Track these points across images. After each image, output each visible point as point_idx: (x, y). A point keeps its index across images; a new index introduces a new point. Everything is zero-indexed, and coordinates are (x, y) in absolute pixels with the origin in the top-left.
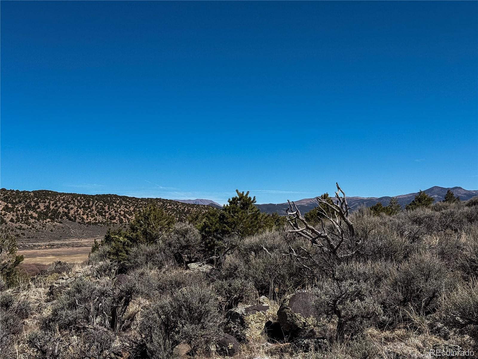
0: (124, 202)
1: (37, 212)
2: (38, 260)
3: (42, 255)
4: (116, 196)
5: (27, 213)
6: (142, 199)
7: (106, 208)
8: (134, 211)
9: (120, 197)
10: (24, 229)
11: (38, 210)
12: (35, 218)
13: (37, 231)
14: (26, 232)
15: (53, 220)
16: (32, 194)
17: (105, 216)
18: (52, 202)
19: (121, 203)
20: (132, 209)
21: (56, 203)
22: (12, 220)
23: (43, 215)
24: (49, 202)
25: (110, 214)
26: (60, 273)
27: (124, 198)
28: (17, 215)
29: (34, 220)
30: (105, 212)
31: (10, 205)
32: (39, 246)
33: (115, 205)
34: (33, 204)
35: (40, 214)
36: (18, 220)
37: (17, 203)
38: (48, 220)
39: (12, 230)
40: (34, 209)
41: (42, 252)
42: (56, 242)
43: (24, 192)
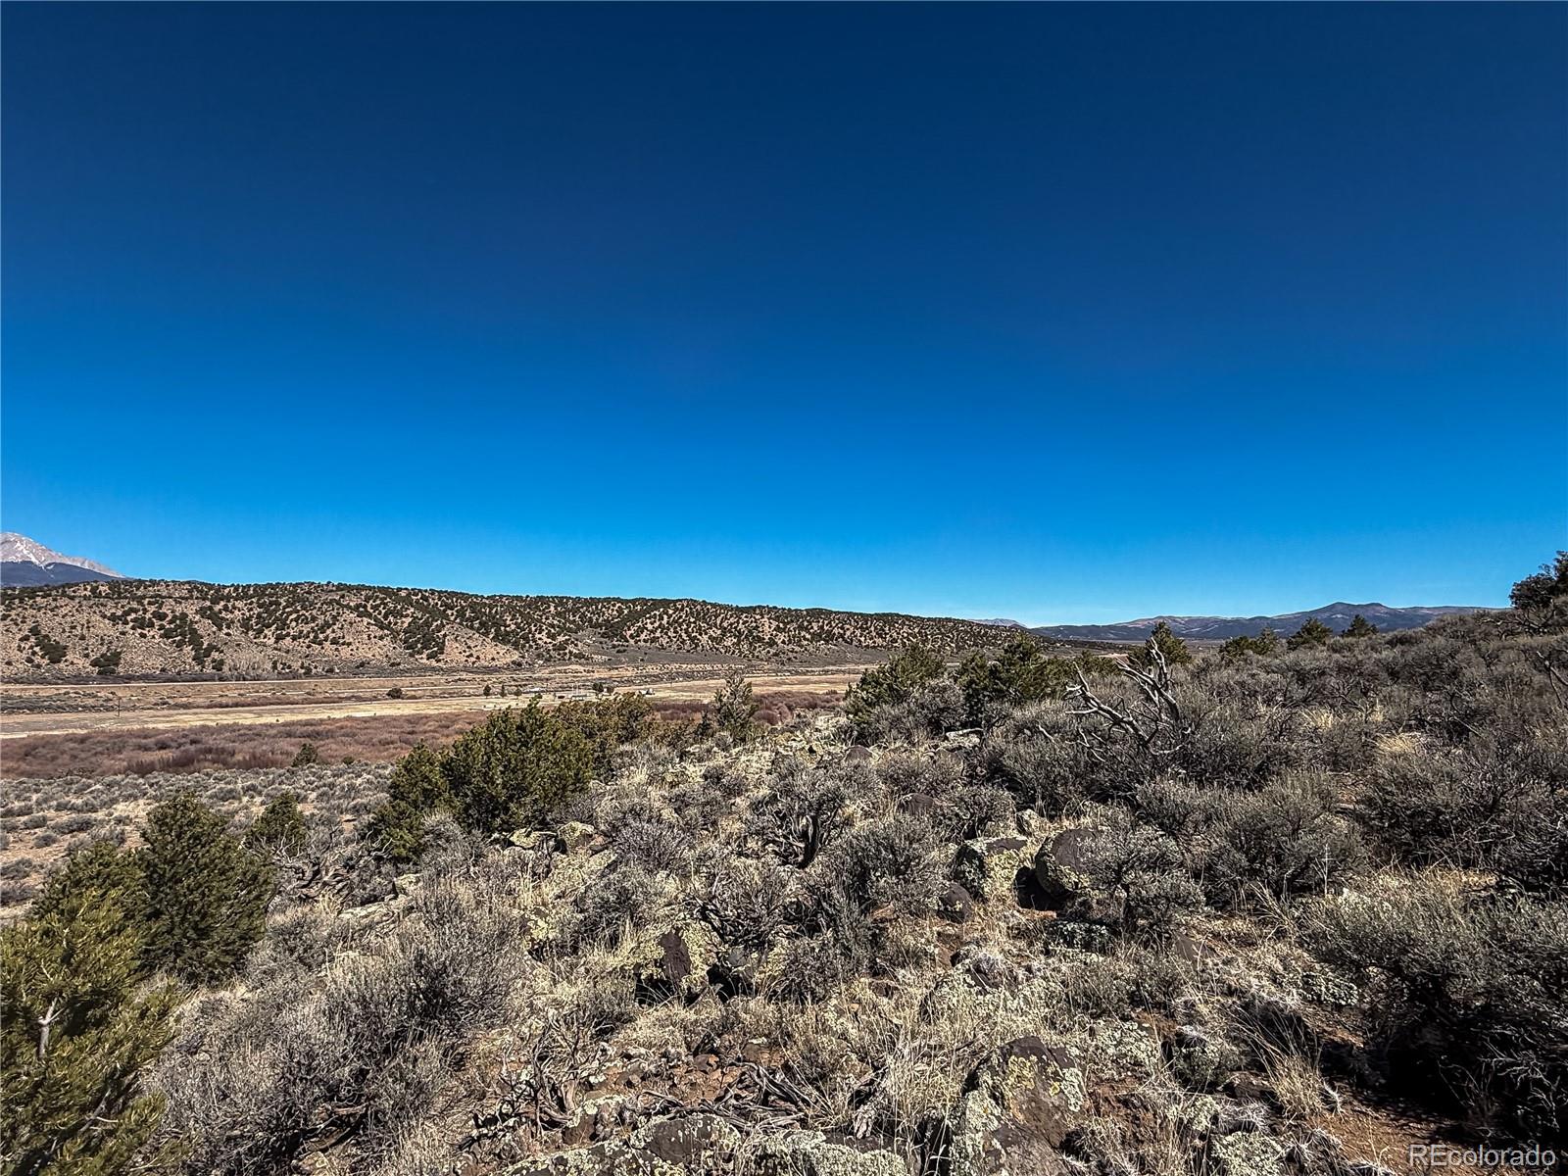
0: (907, 623)
1: (810, 633)
2: (811, 688)
3: (813, 683)
4: (897, 615)
5: (799, 633)
6: (929, 619)
7: (887, 629)
8: (919, 632)
9: (903, 616)
10: (796, 652)
11: (811, 631)
12: (808, 640)
13: (811, 654)
14: (798, 656)
15: (827, 642)
16: (805, 613)
17: (885, 638)
18: (826, 622)
19: (903, 623)
20: (916, 630)
21: (830, 623)
22: (783, 642)
23: (816, 637)
24: (823, 622)
25: (891, 636)
26: (792, 732)
27: (908, 618)
28: (789, 636)
29: (806, 642)
30: (886, 634)
31: (781, 625)
32: (812, 671)
33: (897, 625)
34: (806, 624)
35: (813, 635)
36: (790, 640)
37: (788, 623)
38: (822, 642)
39: (784, 653)
40: (807, 629)
41: (815, 678)
42: (831, 668)
43: (796, 610)
